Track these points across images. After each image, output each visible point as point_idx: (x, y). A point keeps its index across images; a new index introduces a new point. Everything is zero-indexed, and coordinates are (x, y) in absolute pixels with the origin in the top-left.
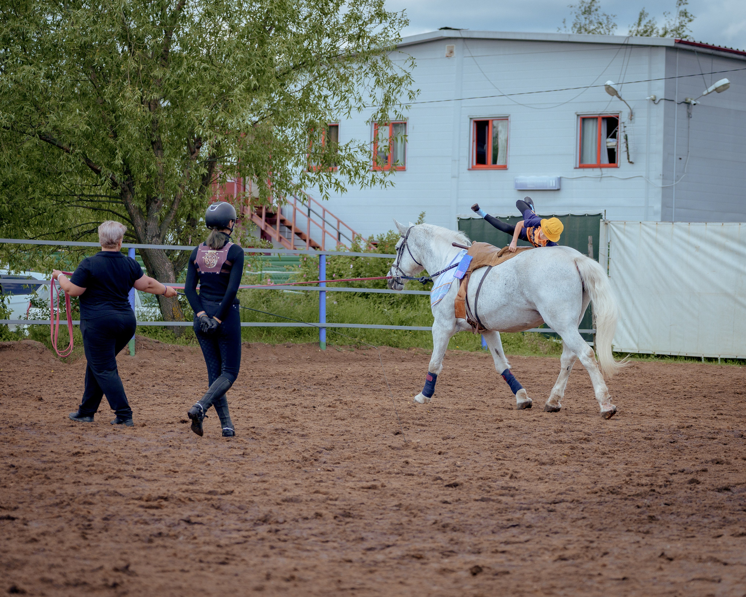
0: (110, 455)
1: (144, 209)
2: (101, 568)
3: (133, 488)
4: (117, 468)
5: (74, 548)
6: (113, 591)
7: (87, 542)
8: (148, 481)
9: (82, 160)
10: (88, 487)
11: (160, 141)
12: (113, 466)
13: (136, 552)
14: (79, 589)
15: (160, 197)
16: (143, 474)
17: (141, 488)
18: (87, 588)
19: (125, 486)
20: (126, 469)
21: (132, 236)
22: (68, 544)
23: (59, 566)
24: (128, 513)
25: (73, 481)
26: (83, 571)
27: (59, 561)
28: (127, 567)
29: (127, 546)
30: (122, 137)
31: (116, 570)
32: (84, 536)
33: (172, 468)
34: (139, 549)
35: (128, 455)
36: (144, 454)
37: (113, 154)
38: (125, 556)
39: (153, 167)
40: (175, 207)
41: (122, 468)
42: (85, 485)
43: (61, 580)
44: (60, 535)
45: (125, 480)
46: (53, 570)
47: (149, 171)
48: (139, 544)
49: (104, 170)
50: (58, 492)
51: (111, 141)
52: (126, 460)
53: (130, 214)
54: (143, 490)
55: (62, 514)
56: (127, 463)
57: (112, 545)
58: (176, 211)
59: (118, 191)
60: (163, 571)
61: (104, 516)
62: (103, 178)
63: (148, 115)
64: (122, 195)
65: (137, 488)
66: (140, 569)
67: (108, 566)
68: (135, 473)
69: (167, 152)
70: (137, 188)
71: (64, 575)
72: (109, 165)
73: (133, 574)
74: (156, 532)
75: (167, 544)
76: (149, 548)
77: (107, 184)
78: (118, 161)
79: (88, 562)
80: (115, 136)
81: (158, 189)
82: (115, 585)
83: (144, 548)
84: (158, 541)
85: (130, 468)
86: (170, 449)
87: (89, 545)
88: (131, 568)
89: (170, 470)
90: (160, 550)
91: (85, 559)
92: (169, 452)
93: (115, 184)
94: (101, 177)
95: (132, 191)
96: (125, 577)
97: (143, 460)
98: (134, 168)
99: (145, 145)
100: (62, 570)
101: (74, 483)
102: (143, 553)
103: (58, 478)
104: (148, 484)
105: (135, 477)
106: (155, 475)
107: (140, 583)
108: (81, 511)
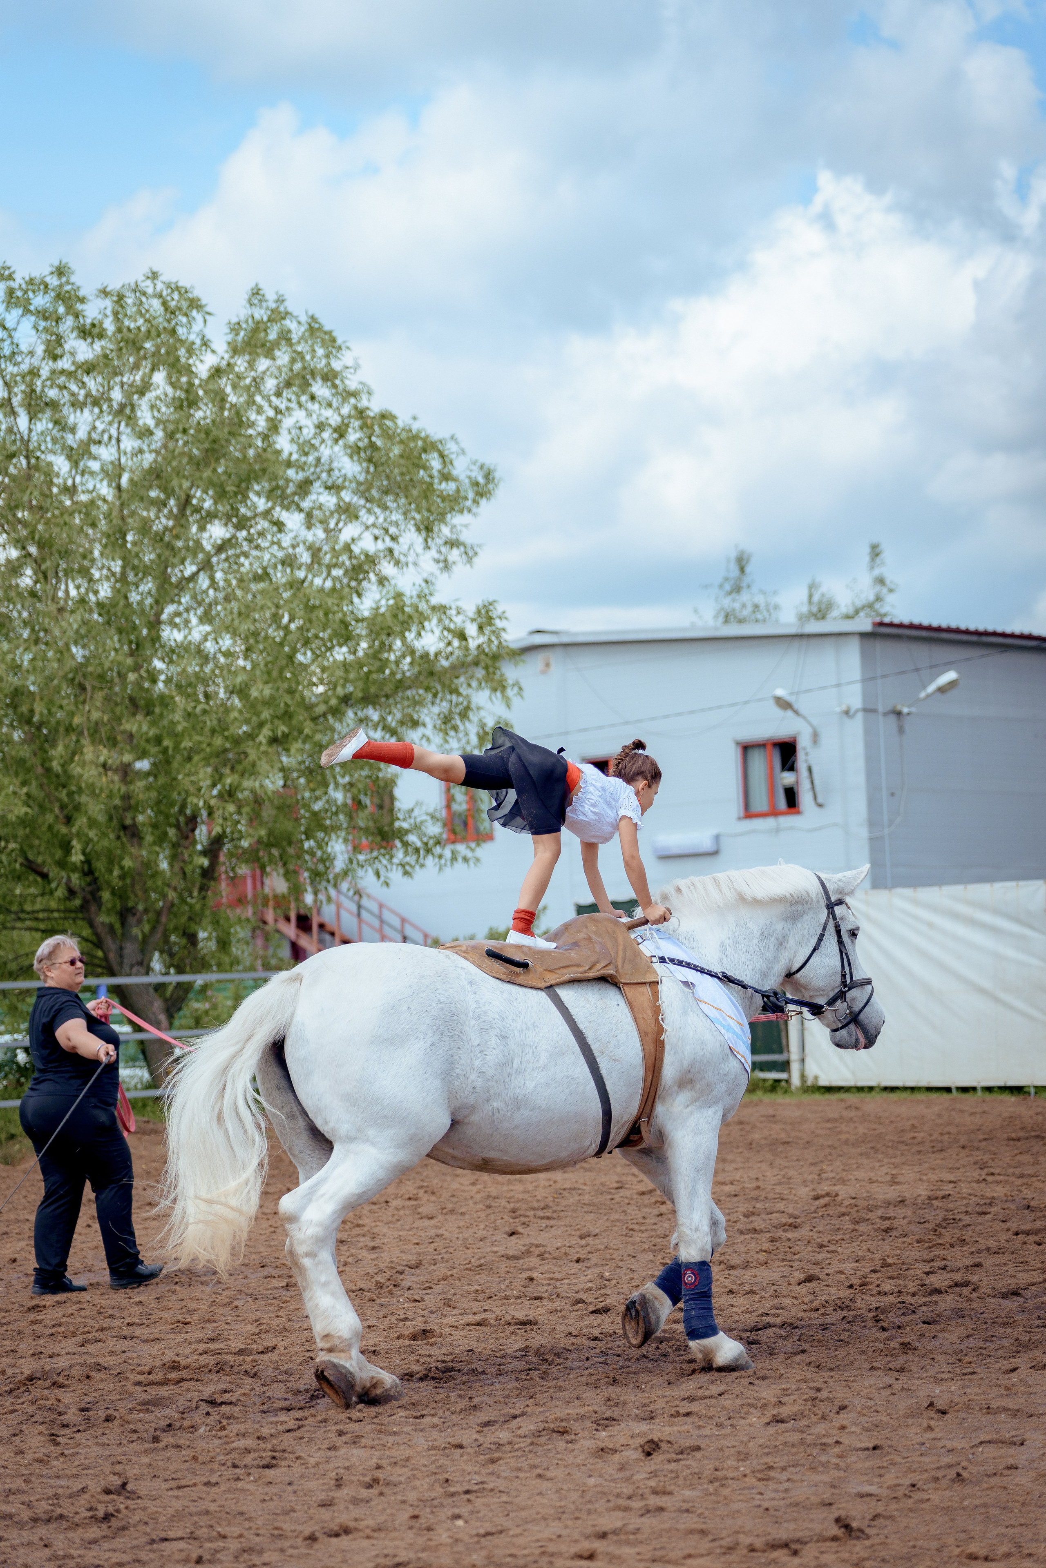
0: (85, 1306)
1: (117, 926)
2: (84, 1490)
3: (124, 1355)
4: (97, 1326)
5: (39, 1461)
6: (104, 1526)
7: (59, 1449)
8: (146, 1341)
9: (20, 860)
10: (54, 1360)
11: (134, 825)
12: (91, 1322)
13: (134, 1459)
14: (53, 1526)
15: (140, 907)
16: (138, 1331)
17: (135, 1355)
18: (65, 1524)
19: (112, 1353)
20: (112, 1325)
21: (100, 966)
22: (30, 1456)
23: (19, 1491)
24: (118, 1397)
25: (31, 1352)
26: (56, 1496)
27: (19, 1483)
28: (124, 1485)
29: (121, 1450)
30: (81, 822)
31: (108, 1492)
32: (53, 1438)
33: (180, 1317)
34: (138, 1454)
35: (112, 1303)
36: (137, 1300)
37: (67, 848)
38: (118, 1468)
39: (127, 863)
40: (164, 919)
41: (105, 1325)
42: (50, 1357)
43: (26, 1514)
44: (17, 1439)
45: (111, 1342)
46: (11, 1498)
47: (122, 868)
48: (138, 1446)
49: (53, 872)
50: (10, 1372)
51: (64, 830)
52: (111, 1312)
53: (96, 934)
54: (139, 1357)
55: (18, 1407)
56: (112, 1316)
57: (98, 1450)
58: (165, 926)
59: (77, 902)
60: (179, 1488)
61: (83, 1405)
62: (54, 885)
63: (117, 787)
64: (84, 908)
65: (130, 1355)
66: (143, 1487)
67: (95, 1487)
68: (126, 1331)
69: (149, 838)
70: (106, 895)
71: (29, 1505)
72: (62, 864)
73: (133, 1495)
74: (163, 1423)
75: (181, 1442)
76: (155, 1450)
77: (60, 893)
78: (77, 857)
79: (63, 1482)
80: (69, 820)
81: (136, 896)
82: (107, 1517)
83: (146, 1452)
84: (167, 1439)
85: (117, 1323)
86: (177, 1287)
87: (62, 1454)
88: (129, 1487)
89: (178, 1321)
90: (170, 1452)
91: (58, 1477)
92: (174, 1292)
93: (71, 893)
94: (49, 882)
95: (98, 901)
96: (121, 1502)
97: (137, 1310)
98: (100, 865)
99: (113, 831)
100: (26, 1499)
101: (33, 1355)
102: (145, 1460)
103: (8, 1349)
104: (145, 1347)
105: (125, 1338)
106: (155, 1331)
107: (144, 1509)
108: (47, 1399)
